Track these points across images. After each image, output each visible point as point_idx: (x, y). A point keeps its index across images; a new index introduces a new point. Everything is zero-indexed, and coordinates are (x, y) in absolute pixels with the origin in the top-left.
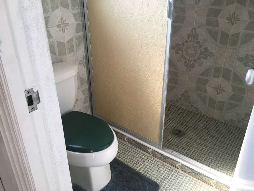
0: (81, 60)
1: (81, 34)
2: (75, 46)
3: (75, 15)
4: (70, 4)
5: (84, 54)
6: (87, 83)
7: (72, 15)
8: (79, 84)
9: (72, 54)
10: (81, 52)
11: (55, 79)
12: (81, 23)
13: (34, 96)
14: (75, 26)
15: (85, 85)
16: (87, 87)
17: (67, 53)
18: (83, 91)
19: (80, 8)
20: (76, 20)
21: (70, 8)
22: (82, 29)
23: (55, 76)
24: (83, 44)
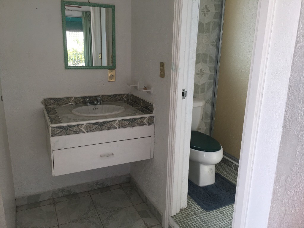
0: (209, 100)
1: (212, 81)
2: (206, 89)
3: (210, 68)
4: (208, 61)
5: (211, 96)
6: (210, 118)
7: (208, 68)
8: (204, 117)
9: (203, 94)
10: (210, 94)
11: (193, 104)
12: (213, 73)
13: (185, 93)
14: (209, 75)
15: (208, 119)
16: (209, 121)
17: (200, 93)
18: (206, 123)
19: (215, 64)
20: (210, 71)
21: (208, 63)
22: (213, 77)
23: (193, 103)
24: (212, 88)
